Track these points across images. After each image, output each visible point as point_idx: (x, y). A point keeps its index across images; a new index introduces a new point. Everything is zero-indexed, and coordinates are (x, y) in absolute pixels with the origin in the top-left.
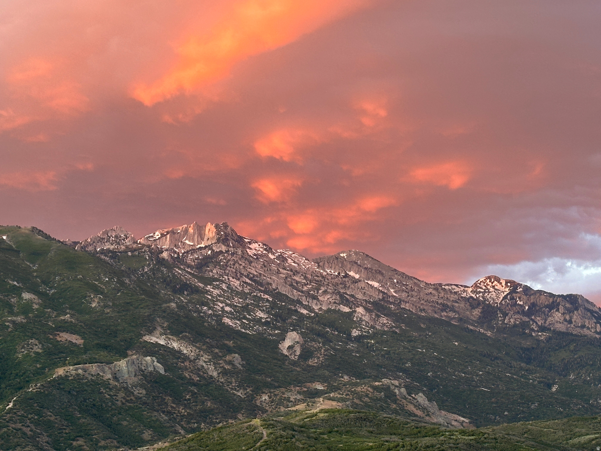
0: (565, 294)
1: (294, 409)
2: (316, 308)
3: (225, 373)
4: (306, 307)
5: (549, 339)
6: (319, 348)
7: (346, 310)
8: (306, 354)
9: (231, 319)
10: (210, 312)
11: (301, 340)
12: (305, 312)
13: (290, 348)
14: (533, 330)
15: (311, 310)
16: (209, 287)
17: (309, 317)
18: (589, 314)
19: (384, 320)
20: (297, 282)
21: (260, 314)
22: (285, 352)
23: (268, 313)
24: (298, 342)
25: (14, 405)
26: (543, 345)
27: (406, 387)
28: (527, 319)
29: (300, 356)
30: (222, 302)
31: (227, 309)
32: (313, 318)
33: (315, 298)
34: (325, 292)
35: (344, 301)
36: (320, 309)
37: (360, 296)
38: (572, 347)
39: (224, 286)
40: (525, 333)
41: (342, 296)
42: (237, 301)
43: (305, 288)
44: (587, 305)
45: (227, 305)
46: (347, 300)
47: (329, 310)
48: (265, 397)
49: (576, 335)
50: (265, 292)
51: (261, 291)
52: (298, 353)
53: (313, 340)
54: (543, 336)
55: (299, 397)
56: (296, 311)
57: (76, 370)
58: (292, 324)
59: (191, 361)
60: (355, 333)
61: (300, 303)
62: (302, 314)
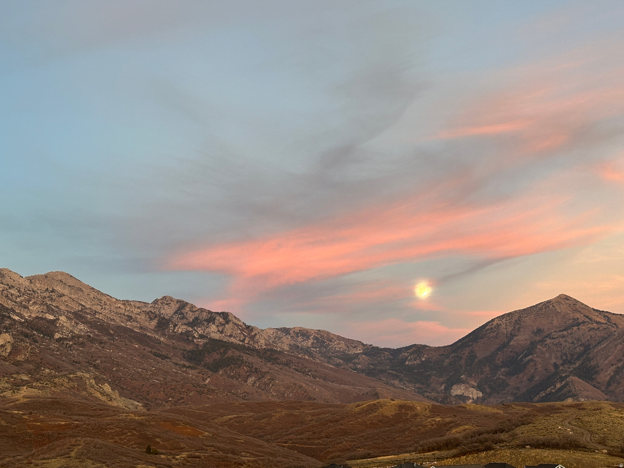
0: (219, 312)
2: (26, 315)
4: (18, 315)
5: (205, 345)
6: (27, 348)
7: (51, 317)
8: (15, 352)
11: (12, 341)
12: (17, 318)
14: (194, 337)
15: (22, 317)
17: (20, 323)
18: (236, 327)
19: (82, 326)
20: (12, 295)
24: (9, 342)
26: (200, 348)
27: (95, 378)
28: (191, 329)
29: (10, 353)
32: (24, 323)
33: (25, 307)
34: (35, 303)
35: (50, 310)
36: (30, 316)
37: (63, 308)
38: (222, 351)
40: (188, 340)
41: (48, 307)
43: (18, 300)
44: (235, 320)
46: (53, 310)
47: (37, 317)
49: (225, 342)
52: (8, 351)
53: (22, 340)
54: (201, 342)
55: (7, 385)
56: (9, 317)
58: (5, 328)
60: (57, 336)
61: (14, 311)
62: (14, 320)
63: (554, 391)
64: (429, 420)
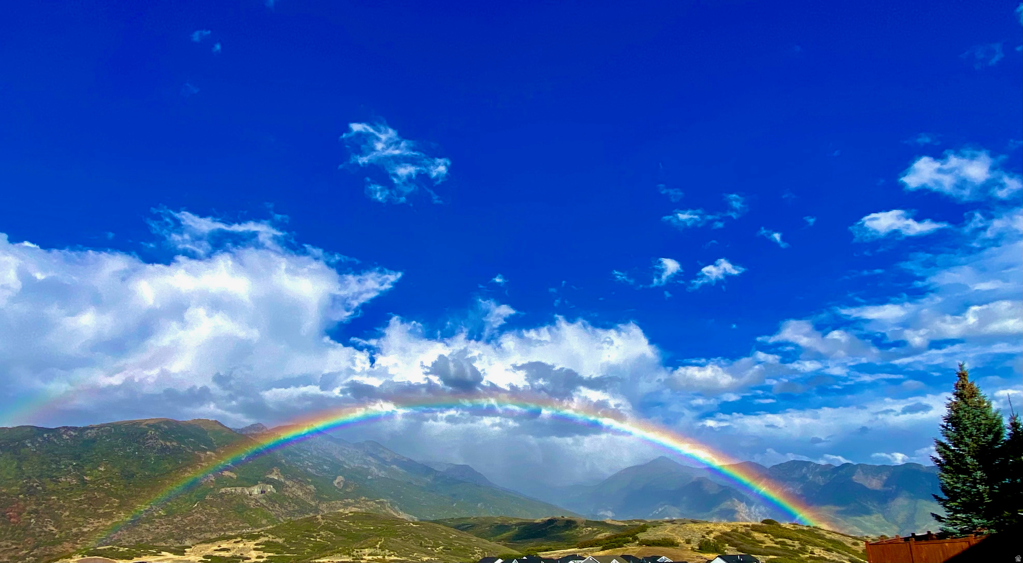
1: (338, 511)
2: (352, 465)
3: (306, 494)
4: (348, 465)
6: (352, 484)
7: (366, 467)
8: (346, 485)
9: (311, 469)
10: (301, 465)
11: (344, 480)
13: (338, 483)
15: (350, 466)
16: (302, 454)
17: (349, 470)
19: (383, 472)
20: (344, 453)
21: (325, 467)
22: (336, 485)
23: (329, 467)
24: (342, 481)
25: (198, 505)
27: (390, 502)
29: (343, 488)
30: (308, 461)
31: (310, 464)
32: (351, 470)
33: (352, 461)
34: (357, 459)
35: (367, 464)
36: (354, 466)
37: (373, 461)
38: (463, 488)
39: (309, 454)
41: (364, 461)
42: (315, 461)
43: (349, 457)
44: (471, 470)
45: (310, 462)
47: (358, 467)
48: (324, 505)
50: (329, 457)
51: (327, 457)
52: (342, 486)
53: (349, 480)
55: (341, 506)
56: (343, 466)
57: (231, 490)
58: (340, 473)
59: (289, 487)
60: (369, 477)
61: (345, 463)
62: (345, 468)
63: (657, 513)
64: (585, 529)
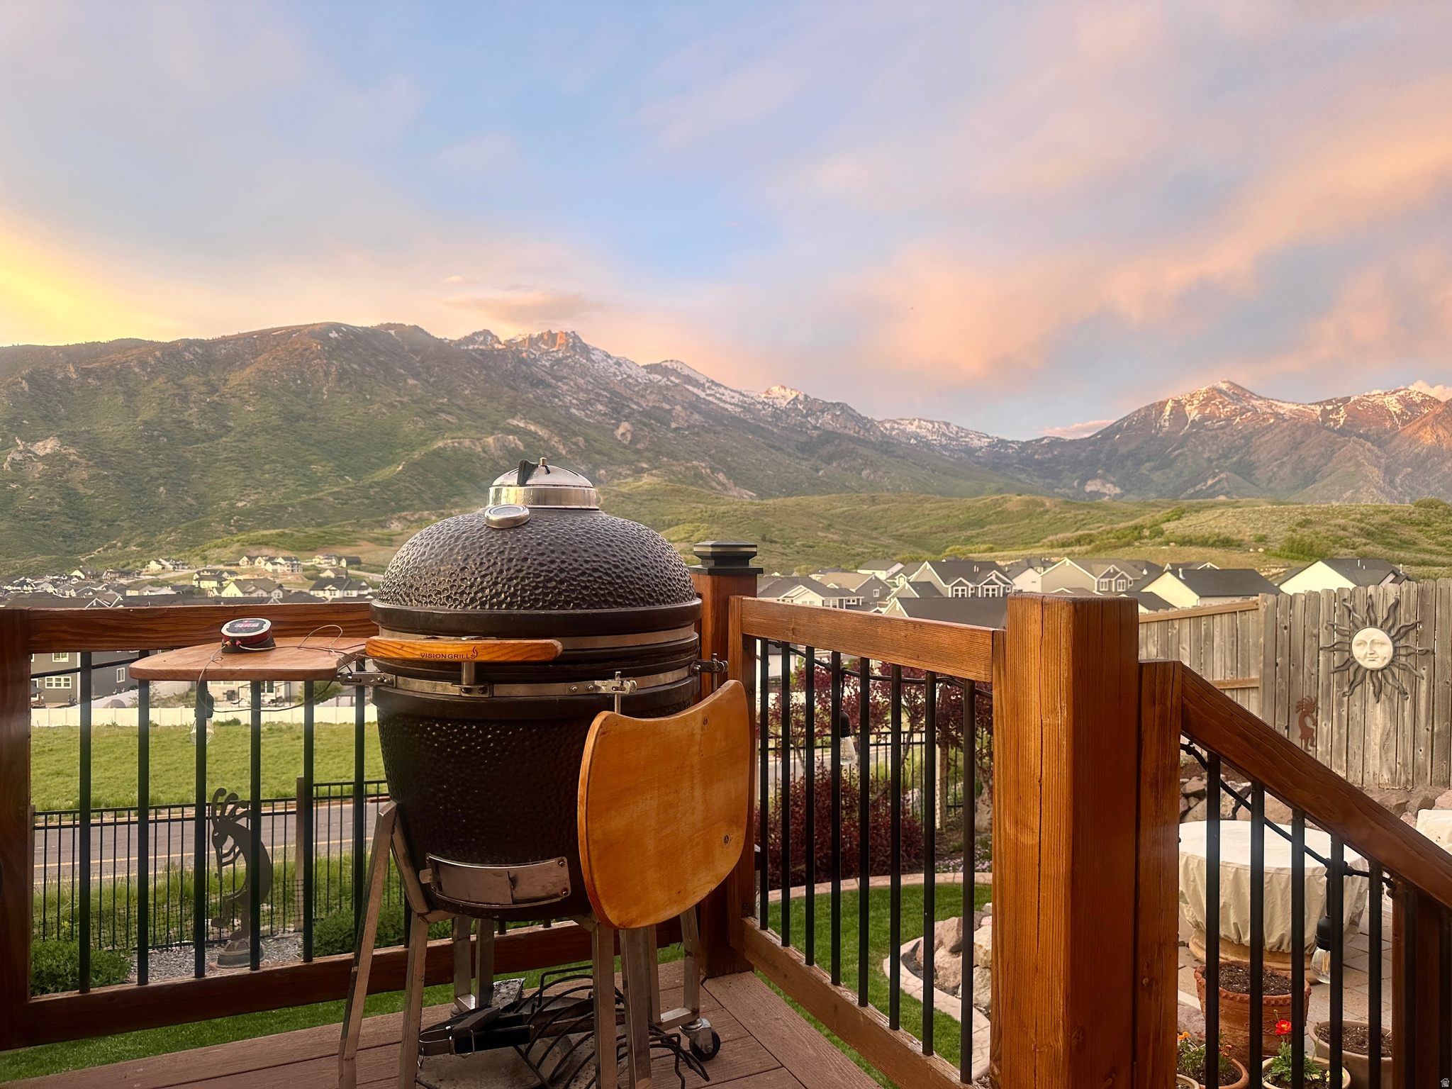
0: (834, 402)
1: (624, 481)
2: (644, 405)
3: (570, 452)
4: (637, 404)
5: (819, 436)
6: (646, 436)
7: (667, 407)
8: (635, 441)
9: (577, 409)
10: (561, 403)
11: (632, 429)
12: (635, 407)
13: (623, 434)
14: (808, 428)
15: (640, 406)
16: (560, 384)
17: (639, 412)
18: (851, 418)
19: (696, 416)
20: (630, 383)
21: (600, 407)
22: (619, 438)
23: (606, 406)
24: (629, 431)
25: (403, 468)
26: (814, 440)
27: (710, 468)
28: (804, 420)
29: (631, 441)
30: (570, 396)
31: (574, 401)
32: (642, 412)
33: (643, 396)
34: (651, 392)
35: (668, 401)
36: (647, 406)
37: (678, 397)
38: (836, 443)
39: (572, 383)
40: (802, 431)
41: (664, 396)
42: (582, 395)
43: (637, 389)
44: (849, 411)
45: (574, 398)
46: (669, 399)
47: (654, 407)
48: (602, 472)
49: (840, 434)
50: (604, 390)
51: (601, 389)
52: (629, 439)
53: (641, 429)
54: (815, 433)
55: (628, 472)
56: (628, 406)
57: (453, 443)
58: (625, 416)
59: (544, 441)
60: (673, 425)
61: (632, 400)
62: (633, 409)
